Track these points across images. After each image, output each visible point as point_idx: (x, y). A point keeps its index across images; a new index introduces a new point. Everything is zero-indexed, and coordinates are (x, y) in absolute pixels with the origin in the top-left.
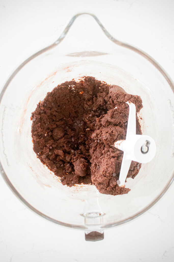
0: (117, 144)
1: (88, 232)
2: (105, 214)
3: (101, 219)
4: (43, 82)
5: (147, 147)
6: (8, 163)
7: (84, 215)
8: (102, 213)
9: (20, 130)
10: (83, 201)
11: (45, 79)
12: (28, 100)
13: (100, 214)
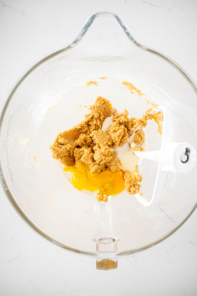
1: (100, 260)
2: (119, 240)
3: (114, 245)
6: (12, 179)
7: (96, 240)
8: (116, 239)
13: (114, 240)
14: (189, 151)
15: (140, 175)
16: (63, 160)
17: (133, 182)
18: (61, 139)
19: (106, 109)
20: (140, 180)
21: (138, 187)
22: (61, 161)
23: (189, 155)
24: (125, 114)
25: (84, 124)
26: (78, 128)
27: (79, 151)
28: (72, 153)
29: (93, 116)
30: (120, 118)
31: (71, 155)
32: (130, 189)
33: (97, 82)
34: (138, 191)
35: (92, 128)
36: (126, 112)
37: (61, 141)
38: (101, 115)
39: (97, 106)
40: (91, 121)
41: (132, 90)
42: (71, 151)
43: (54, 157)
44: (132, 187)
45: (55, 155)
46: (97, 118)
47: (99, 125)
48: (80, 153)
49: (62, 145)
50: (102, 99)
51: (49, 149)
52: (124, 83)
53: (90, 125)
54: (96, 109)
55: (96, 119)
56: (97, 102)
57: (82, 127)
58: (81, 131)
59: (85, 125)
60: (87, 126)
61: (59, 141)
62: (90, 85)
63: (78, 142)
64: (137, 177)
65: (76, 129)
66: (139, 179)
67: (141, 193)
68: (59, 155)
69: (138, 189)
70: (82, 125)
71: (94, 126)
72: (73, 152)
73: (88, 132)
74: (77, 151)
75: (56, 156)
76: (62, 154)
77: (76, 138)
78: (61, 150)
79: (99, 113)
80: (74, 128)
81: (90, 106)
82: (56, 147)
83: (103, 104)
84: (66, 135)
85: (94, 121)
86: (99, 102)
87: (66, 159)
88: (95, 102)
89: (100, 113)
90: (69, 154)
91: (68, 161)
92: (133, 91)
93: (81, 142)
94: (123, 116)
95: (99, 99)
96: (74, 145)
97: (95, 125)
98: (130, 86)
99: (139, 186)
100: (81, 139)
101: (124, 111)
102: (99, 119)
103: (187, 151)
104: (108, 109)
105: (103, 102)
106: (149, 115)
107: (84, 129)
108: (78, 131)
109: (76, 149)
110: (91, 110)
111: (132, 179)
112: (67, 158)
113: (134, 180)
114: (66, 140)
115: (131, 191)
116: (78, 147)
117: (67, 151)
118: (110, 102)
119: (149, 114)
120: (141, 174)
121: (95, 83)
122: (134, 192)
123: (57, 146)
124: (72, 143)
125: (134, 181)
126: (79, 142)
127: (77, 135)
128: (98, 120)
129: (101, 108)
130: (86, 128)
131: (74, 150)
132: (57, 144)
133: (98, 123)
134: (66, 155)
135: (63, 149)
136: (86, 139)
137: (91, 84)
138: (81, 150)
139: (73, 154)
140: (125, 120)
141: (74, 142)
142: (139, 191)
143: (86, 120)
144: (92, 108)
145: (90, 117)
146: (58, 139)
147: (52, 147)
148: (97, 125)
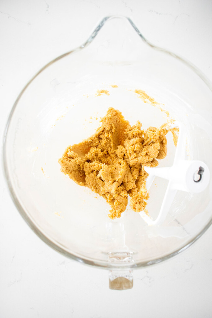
14: (203, 170)
15: (147, 193)
16: (72, 175)
17: (139, 198)
18: (70, 152)
19: (118, 121)
20: (147, 198)
21: (144, 205)
22: (70, 176)
23: (203, 174)
24: (138, 125)
25: (94, 138)
26: (89, 141)
27: (89, 165)
28: (81, 168)
29: (105, 128)
30: (133, 130)
31: (81, 169)
32: (135, 206)
33: (109, 92)
34: (143, 209)
35: (104, 141)
36: (139, 123)
37: (71, 154)
38: (113, 127)
39: (108, 118)
40: (102, 134)
41: (145, 98)
42: (81, 165)
43: (63, 171)
44: (137, 204)
45: (63, 169)
46: (108, 130)
47: (110, 138)
48: (91, 167)
49: (71, 158)
50: (113, 110)
51: (58, 162)
52: (137, 92)
53: (101, 139)
54: (107, 121)
55: (107, 132)
56: (108, 113)
57: (92, 140)
58: (91, 145)
59: (96, 139)
60: (98, 139)
61: (68, 154)
62: (101, 95)
63: (88, 156)
64: (143, 194)
65: (86, 142)
66: (146, 196)
67: (146, 211)
68: (68, 169)
69: (143, 206)
70: (93, 138)
71: (105, 140)
72: (83, 166)
73: (99, 146)
74: (87, 165)
75: (65, 170)
76: (71, 168)
77: (86, 151)
78: (70, 163)
79: (111, 124)
80: (84, 142)
81: (101, 118)
82: (65, 161)
83: (115, 116)
84: (75, 149)
85: (106, 134)
86: (110, 113)
87: (75, 174)
88: (106, 113)
89: (112, 126)
90: (79, 168)
91: (78, 176)
92: (147, 100)
93: (91, 156)
94: (136, 128)
95: (111, 110)
96: (84, 159)
97: (107, 138)
98: (143, 95)
99: (145, 203)
100: (91, 153)
101: (137, 122)
102: (110, 131)
103: (201, 171)
104: (120, 122)
105: (114, 113)
106: (164, 130)
107: (95, 143)
108: (88, 145)
109: (86, 163)
110: (102, 123)
111: (138, 196)
112: (76, 172)
113: (140, 196)
114: (76, 153)
115: (136, 208)
116: (88, 161)
117: (77, 165)
118: (122, 114)
119: (164, 128)
120: (149, 191)
121: (106, 92)
122: (139, 209)
123: (66, 159)
124: (82, 157)
125: (141, 198)
126: (90, 156)
127: (87, 149)
128: (109, 133)
129: (112, 119)
130: (97, 142)
131: (84, 164)
132: (66, 157)
133: (110, 136)
134: (75, 169)
135: (73, 163)
136: (97, 153)
137: (103, 93)
138: (91, 164)
139: (83, 169)
140: (138, 132)
141: (84, 156)
142: (145, 209)
143: (97, 133)
144: (104, 120)
145: (102, 129)
146: (67, 152)
147: (61, 159)
148: (109, 138)
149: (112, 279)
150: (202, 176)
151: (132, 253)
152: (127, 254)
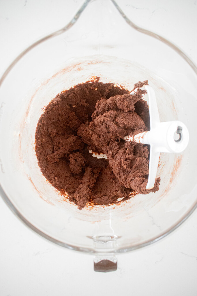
0: (139, 138)
1: (98, 261)
2: (119, 237)
3: (113, 243)
4: (49, 80)
5: (179, 135)
6: (2, 169)
7: (93, 237)
8: (116, 236)
9: (20, 135)
10: (92, 223)
11: (52, 77)
12: (31, 101)
14: (181, 128)
103: (179, 129)
149: (96, 262)
150: (182, 134)
151: (117, 236)
152: (112, 237)
